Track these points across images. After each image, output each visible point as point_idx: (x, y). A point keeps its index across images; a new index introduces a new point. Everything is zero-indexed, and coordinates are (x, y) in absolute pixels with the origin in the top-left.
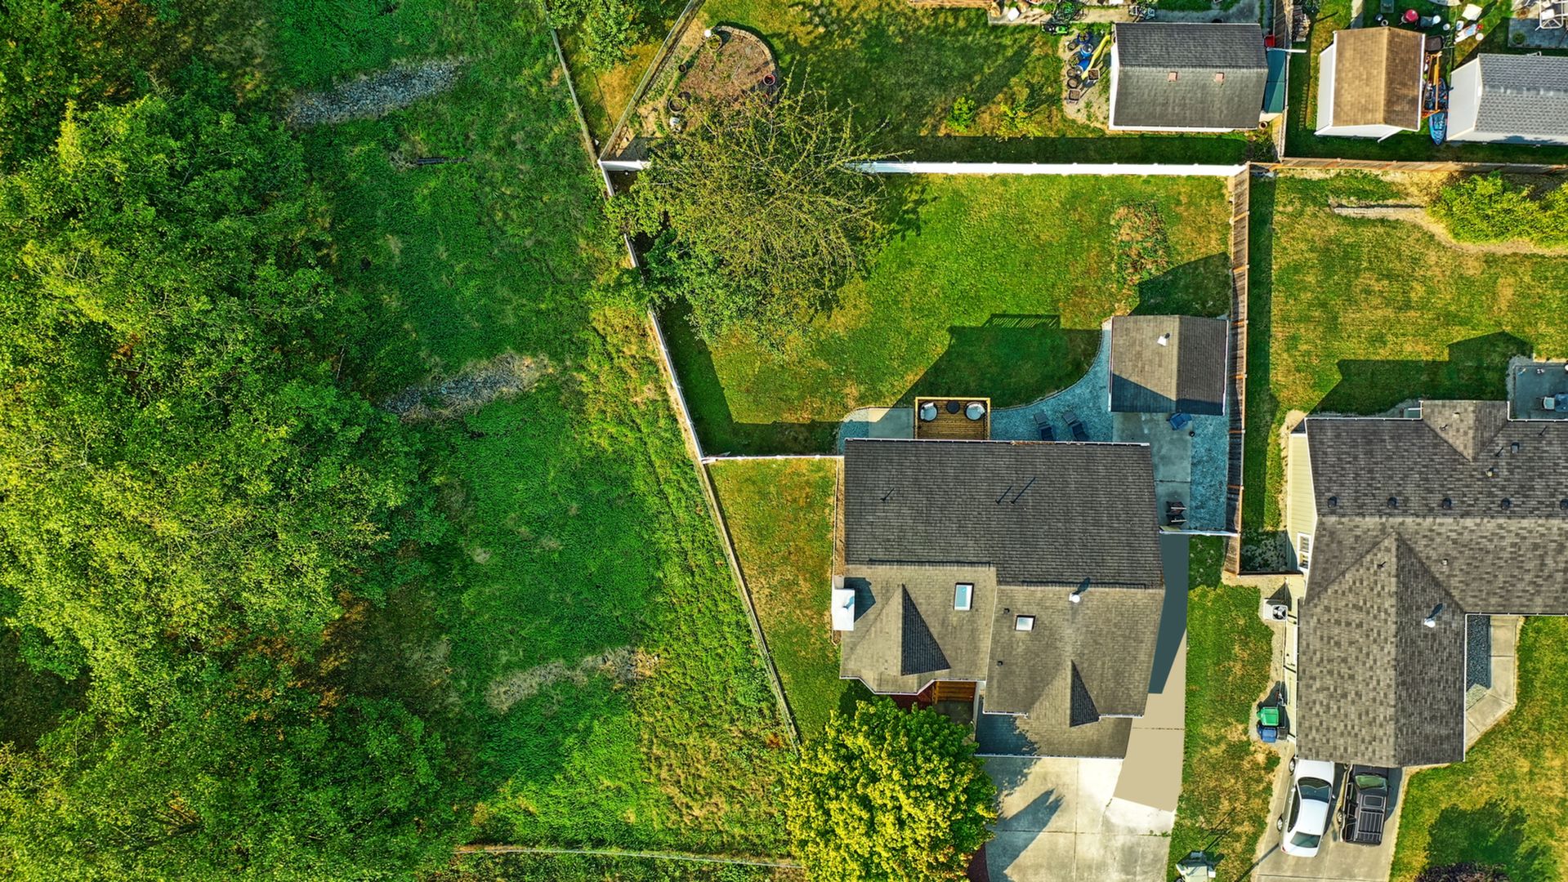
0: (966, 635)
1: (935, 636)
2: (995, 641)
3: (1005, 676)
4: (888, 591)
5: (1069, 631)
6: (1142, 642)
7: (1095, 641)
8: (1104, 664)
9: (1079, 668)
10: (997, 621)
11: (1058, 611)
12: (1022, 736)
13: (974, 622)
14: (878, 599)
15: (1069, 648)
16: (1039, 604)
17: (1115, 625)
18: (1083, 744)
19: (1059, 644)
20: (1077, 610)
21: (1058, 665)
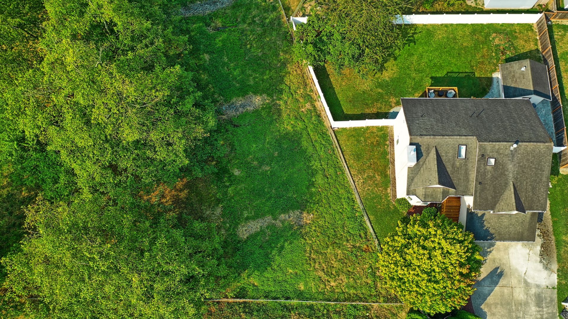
0: (463, 172)
1: (449, 173)
2: (478, 172)
3: (483, 190)
4: (428, 149)
5: (511, 166)
6: (544, 171)
7: (523, 171)
8: (527, 183)
9: (516, 186)
10: (478, 161)
11: (506, 155)
12: (487, 231)
13: (467, 165)
14: (424, 154)
15: (511, 175)
16: (497, 152)
17: (531, 162)
18: (515, 234)
19: (506, 173)
20: (514, 155)
21: (506, 184)
